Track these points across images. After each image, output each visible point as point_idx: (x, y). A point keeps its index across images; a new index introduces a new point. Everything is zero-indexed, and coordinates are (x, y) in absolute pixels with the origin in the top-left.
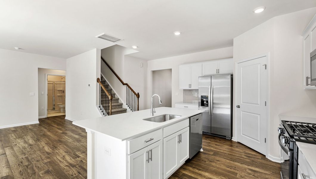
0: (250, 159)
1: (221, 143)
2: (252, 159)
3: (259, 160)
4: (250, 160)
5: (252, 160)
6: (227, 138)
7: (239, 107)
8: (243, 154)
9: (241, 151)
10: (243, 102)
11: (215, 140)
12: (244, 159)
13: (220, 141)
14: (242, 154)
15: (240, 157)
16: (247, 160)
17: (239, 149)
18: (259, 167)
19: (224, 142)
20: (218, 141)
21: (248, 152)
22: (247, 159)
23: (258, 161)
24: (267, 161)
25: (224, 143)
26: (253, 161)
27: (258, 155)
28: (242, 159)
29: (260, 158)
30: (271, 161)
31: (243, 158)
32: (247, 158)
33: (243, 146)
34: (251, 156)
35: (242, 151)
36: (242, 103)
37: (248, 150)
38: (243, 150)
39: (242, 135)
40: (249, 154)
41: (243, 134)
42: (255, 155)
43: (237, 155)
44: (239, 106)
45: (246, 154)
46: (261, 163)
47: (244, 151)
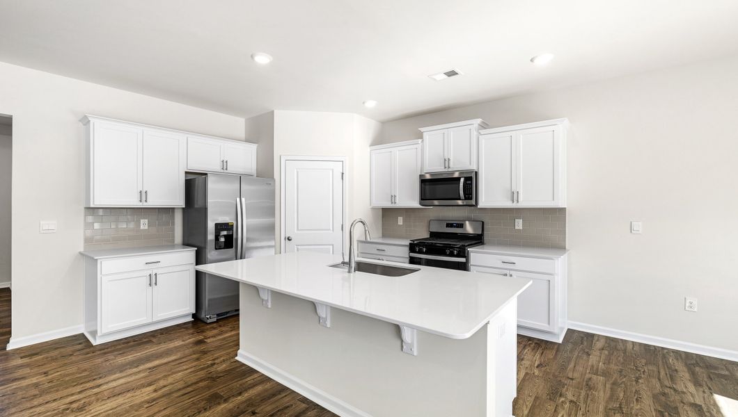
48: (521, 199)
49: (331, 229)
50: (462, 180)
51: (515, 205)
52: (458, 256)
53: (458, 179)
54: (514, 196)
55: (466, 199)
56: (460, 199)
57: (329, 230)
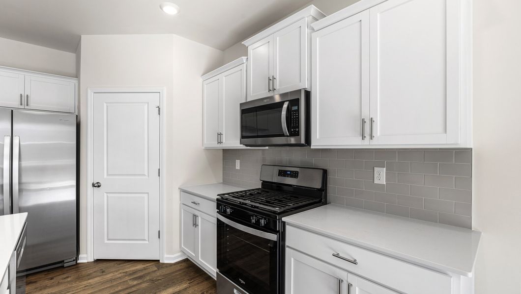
0: (145, 280)
1: (59, 284)
2: (148, 278)
3: (158, 274)
4: (147, 281)
5: (150, 280)
6: (66, 265)
7: (99, 186)
8: (127, 278)
9: (117, 275)
10: (108, 175)
11: (38, 285)
12: (138, 287)
13: (52, 279)
14: (125, 280)
15: (127, 288)
16: (144, 285)
17: (112, 274)
18: (168, 285)
19: (65, 276)
20: (47, 282)
21: (131, 269)
22: (141, 283)
23: (158, 277)
24: (167, 267)
25: (69, 279)
26: (152, 281)
27: (147, 265)
28: (134, 289)
29: (156, 269)
30: (171, 265)
31: (134, 286)
32: (139, 282)
33: (112, 264)
34: (142, 274)
35: (120, 275)
36: (105, 176)
37: (127, 265)
38: (120, 271)
39: (106, 241)
40: (135, 272)
41: (108, 240)
42: (145, 269)
43: (120, 288)
44: (98, 183)
45: (130, 275)
46: (164, 276)
47: (123, 271)
48: (377, 132)
49: (146, 173)
50: (285, 106)
51: (366, 144)
52: (266, 229)
53: (280, 104)
54: (365, 126)
55: (291, 135)
56: (283, 135)
57: (144, 175)
